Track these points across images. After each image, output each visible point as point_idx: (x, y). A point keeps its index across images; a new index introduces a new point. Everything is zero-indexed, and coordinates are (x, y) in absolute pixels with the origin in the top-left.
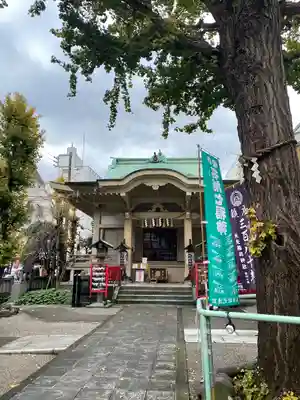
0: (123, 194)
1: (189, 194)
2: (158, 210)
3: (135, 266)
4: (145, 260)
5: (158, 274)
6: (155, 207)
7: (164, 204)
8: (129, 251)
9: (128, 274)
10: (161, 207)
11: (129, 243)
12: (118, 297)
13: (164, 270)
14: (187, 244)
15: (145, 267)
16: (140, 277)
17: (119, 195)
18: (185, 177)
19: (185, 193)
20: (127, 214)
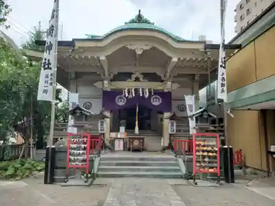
0: (103, 58)
1: (175, 59)
2: (137, 79)
3: (113, 135)
4: (122, 129)
5: (136, 143)
6: (134, 77)
8: (108, 120)
10: (141, 77)
12: (98, 170)
13: (143, 139)
15: (123, 136)
16: (119, 145)
17: (98, 58)
18: (173, 39)
19: (171, 58)
20: (106, 82)
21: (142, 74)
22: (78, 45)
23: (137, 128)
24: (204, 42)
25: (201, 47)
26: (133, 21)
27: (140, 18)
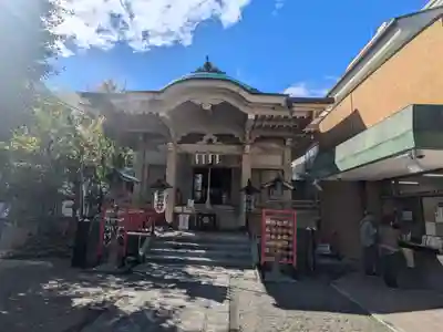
0: (161, 114)
1: (251, 117)
2: (210, 141)
3: (179, 209)
4: (191, 203)
5: (206, 220)
6: (206, 138)
7: (218, 135)
9: (169, 219)
10: (214, 138)
13: (214, 215)
14: (245, 184)
15: (190, 211)
16: (184, 222)
17: (158, 114)
18: (248, 91)
19: (246, 115)
20: (171, 145)
21: (216, 135)
23: (208, 202)
24: (287, 95)
25: (282, 101)
26: (199, 70)
27: (208, 66)
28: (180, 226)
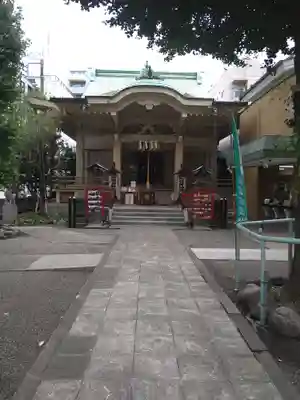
0: (114, 114)
1: (184, 115)
2: (148, 132)
3: (124, 189)
4: (133, 184)
5: (147, 197)
6: (145, 129)
7: (155, 126)
8: (119, 175)
9: (119, 197)
10: (152, 129)
11: (118, 167)
12: (113, 219)
13: (154, 193)
14: (178, 167)
15: (134, 191)
16: (130, 199)
17: (109, 114)
18: (182, 96)
19: (180, 114)
20: (116, 136)
22: (90, 101)
23: (148, 183)
24: (213, 99)
25: (209, 104)
26: (143, 77)
27: (150, 74)
28: (127, 202)
